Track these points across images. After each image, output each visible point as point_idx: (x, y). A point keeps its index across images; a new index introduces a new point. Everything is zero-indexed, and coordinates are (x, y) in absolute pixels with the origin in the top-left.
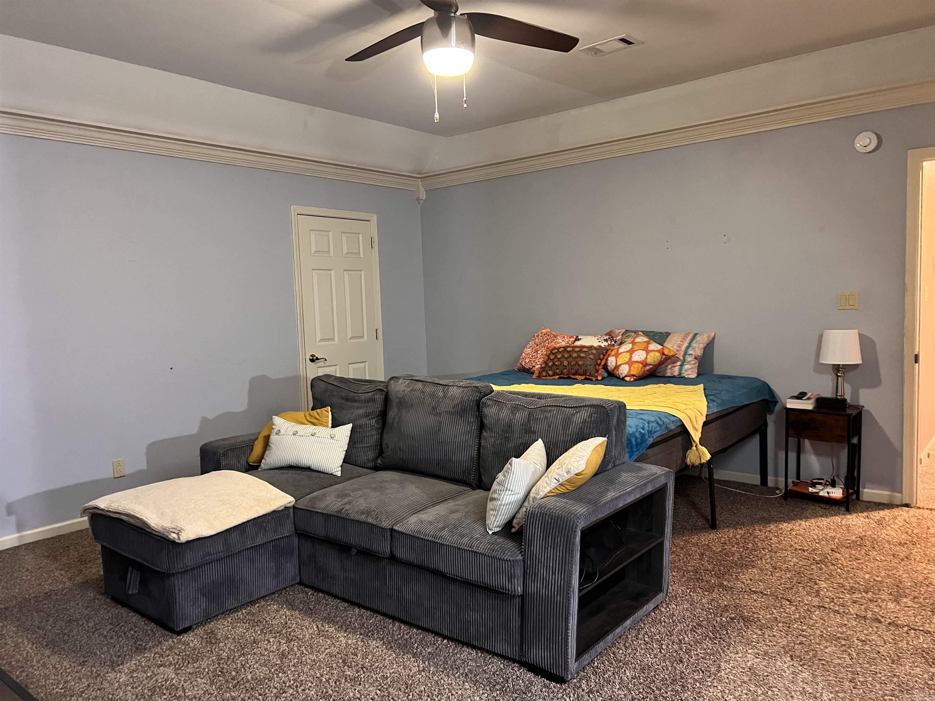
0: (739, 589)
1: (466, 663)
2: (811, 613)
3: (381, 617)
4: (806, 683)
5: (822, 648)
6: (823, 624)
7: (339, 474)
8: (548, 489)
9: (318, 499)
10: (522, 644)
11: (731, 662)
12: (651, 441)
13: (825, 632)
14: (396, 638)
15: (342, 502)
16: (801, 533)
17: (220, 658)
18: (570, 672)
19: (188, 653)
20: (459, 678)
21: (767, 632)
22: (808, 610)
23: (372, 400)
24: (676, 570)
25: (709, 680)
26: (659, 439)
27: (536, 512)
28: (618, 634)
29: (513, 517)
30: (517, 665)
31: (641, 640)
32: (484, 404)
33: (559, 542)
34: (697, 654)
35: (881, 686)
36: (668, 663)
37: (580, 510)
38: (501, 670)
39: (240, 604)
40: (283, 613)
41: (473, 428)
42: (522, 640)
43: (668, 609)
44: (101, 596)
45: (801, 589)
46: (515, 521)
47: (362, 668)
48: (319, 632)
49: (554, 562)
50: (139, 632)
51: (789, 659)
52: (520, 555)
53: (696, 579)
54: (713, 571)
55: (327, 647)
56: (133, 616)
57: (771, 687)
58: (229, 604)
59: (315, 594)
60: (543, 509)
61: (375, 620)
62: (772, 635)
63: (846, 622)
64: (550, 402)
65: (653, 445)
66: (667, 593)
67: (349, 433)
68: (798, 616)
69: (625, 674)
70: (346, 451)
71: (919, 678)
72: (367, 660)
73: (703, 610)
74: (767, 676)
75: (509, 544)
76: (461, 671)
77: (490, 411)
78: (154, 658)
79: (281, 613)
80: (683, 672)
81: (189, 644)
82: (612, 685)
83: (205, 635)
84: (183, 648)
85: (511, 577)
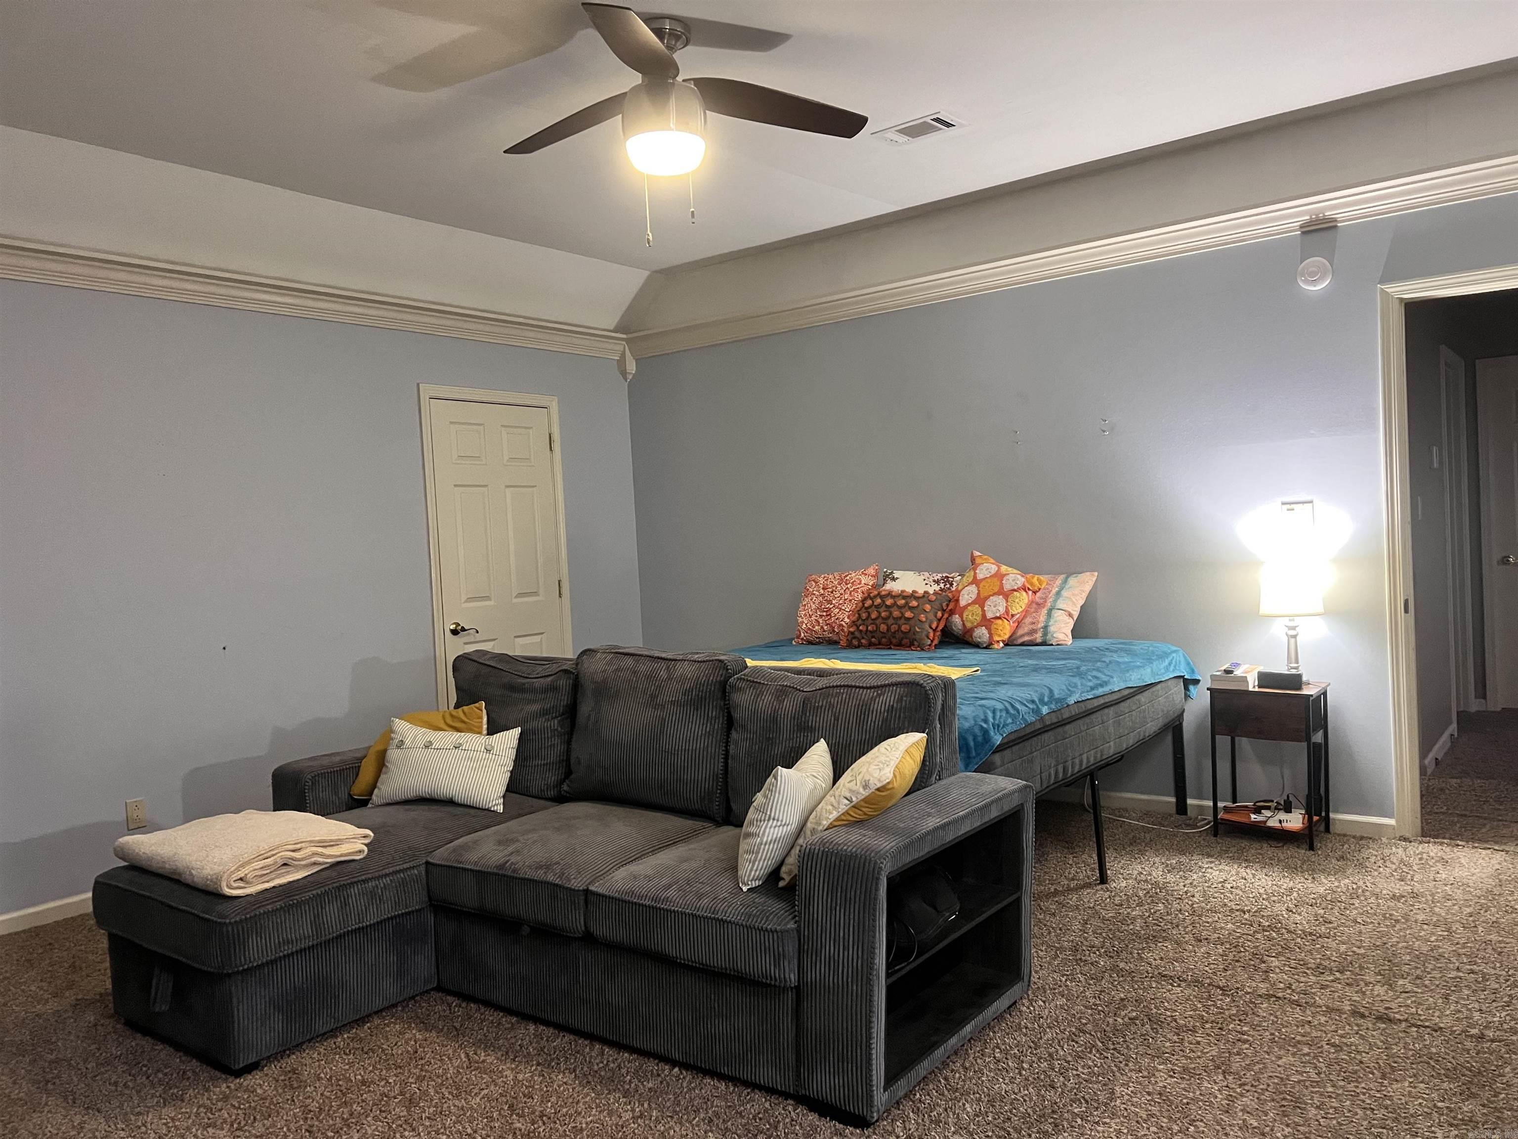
0: (1142, 974)
1: (709, 1103)
2: (1255, 1007)
3: (572, 1037)
4: (1248, 1113)
5: (1274, 1059)
6: (1273, 1023)
7: (500, 809)
8: (834, 815)
9: (465, 847)
10: (798, 1067)
11: (1131, 1084)
12: (998, 739)
13: (1277, 1034)
14: (596, 1068)
15: (506, 852)
16: (1239, 884)
17: (306, 1110)
18: (876, 1108)
19: (253, 1104)
20: (698, 1126)
21: (1188, 1037)
22: (1251, 1002)
23: (553, 688)
24: (1043, 949)
25: (1095, 1113)
26: (1012, 737)
27: (816, 851)
28: (952, 1047)
29: (782, 863)
30: (791, 1102)
31: (990, 1057)
32: (733, 687)
33: (853, 898)
34: (1077, 1075)
35: (1364, 1113)
36: (1031, 1090)
37: (885, 844)
38: (766, 1111)
39: (340, 1025)
40: (411, 1036)
41: (716, 727)
42: (798, 1060)
43: (1032, 1008)
44: (108, 1021)
45: (1239, 969)
46: (784, 869)
47: (541, 1117)
48: (470, 1063)
49: (846, 930)
50: (172, 1075)
51: (1221, 1077)
52: (792, 922)
53: (1077, 960)
54: (1102, 948)
55: (484, 1086)
56: (161, 1050)
57: (1194, 1121)
58: (321, 1026)
59: (464, 1005)
60: (827, 845)
61: (563, 1040)
62: (1194, 1042)
63: (1310, 1019)
64: (834, 681)
65: (1001, 748)
66: (1029, 981)
67: (515, 743)
68: (1235, 1012)
69: (965, 1109)
70: (511, 772)
71: (1423, 1098)
72: (549, 1105)
73: (1086, 1007)
74: (1188, 1103)
75: (776, 906)
76: (702, 1115)
77: (743, 699)
78: (197, 1114)
79: (407, 1036)
80: (1056, 1103)
81: (255, 1090)
82: (945, 1128)
83: (281, 1075)
84: (245, 1097)
85: (778, 959)
